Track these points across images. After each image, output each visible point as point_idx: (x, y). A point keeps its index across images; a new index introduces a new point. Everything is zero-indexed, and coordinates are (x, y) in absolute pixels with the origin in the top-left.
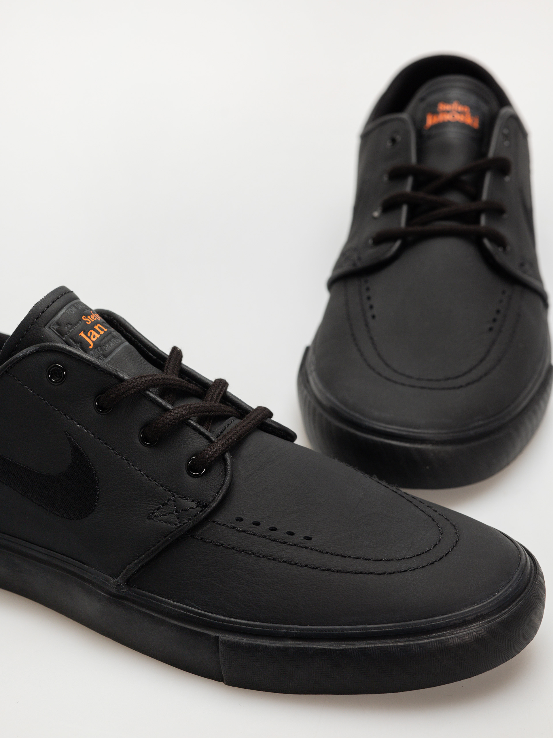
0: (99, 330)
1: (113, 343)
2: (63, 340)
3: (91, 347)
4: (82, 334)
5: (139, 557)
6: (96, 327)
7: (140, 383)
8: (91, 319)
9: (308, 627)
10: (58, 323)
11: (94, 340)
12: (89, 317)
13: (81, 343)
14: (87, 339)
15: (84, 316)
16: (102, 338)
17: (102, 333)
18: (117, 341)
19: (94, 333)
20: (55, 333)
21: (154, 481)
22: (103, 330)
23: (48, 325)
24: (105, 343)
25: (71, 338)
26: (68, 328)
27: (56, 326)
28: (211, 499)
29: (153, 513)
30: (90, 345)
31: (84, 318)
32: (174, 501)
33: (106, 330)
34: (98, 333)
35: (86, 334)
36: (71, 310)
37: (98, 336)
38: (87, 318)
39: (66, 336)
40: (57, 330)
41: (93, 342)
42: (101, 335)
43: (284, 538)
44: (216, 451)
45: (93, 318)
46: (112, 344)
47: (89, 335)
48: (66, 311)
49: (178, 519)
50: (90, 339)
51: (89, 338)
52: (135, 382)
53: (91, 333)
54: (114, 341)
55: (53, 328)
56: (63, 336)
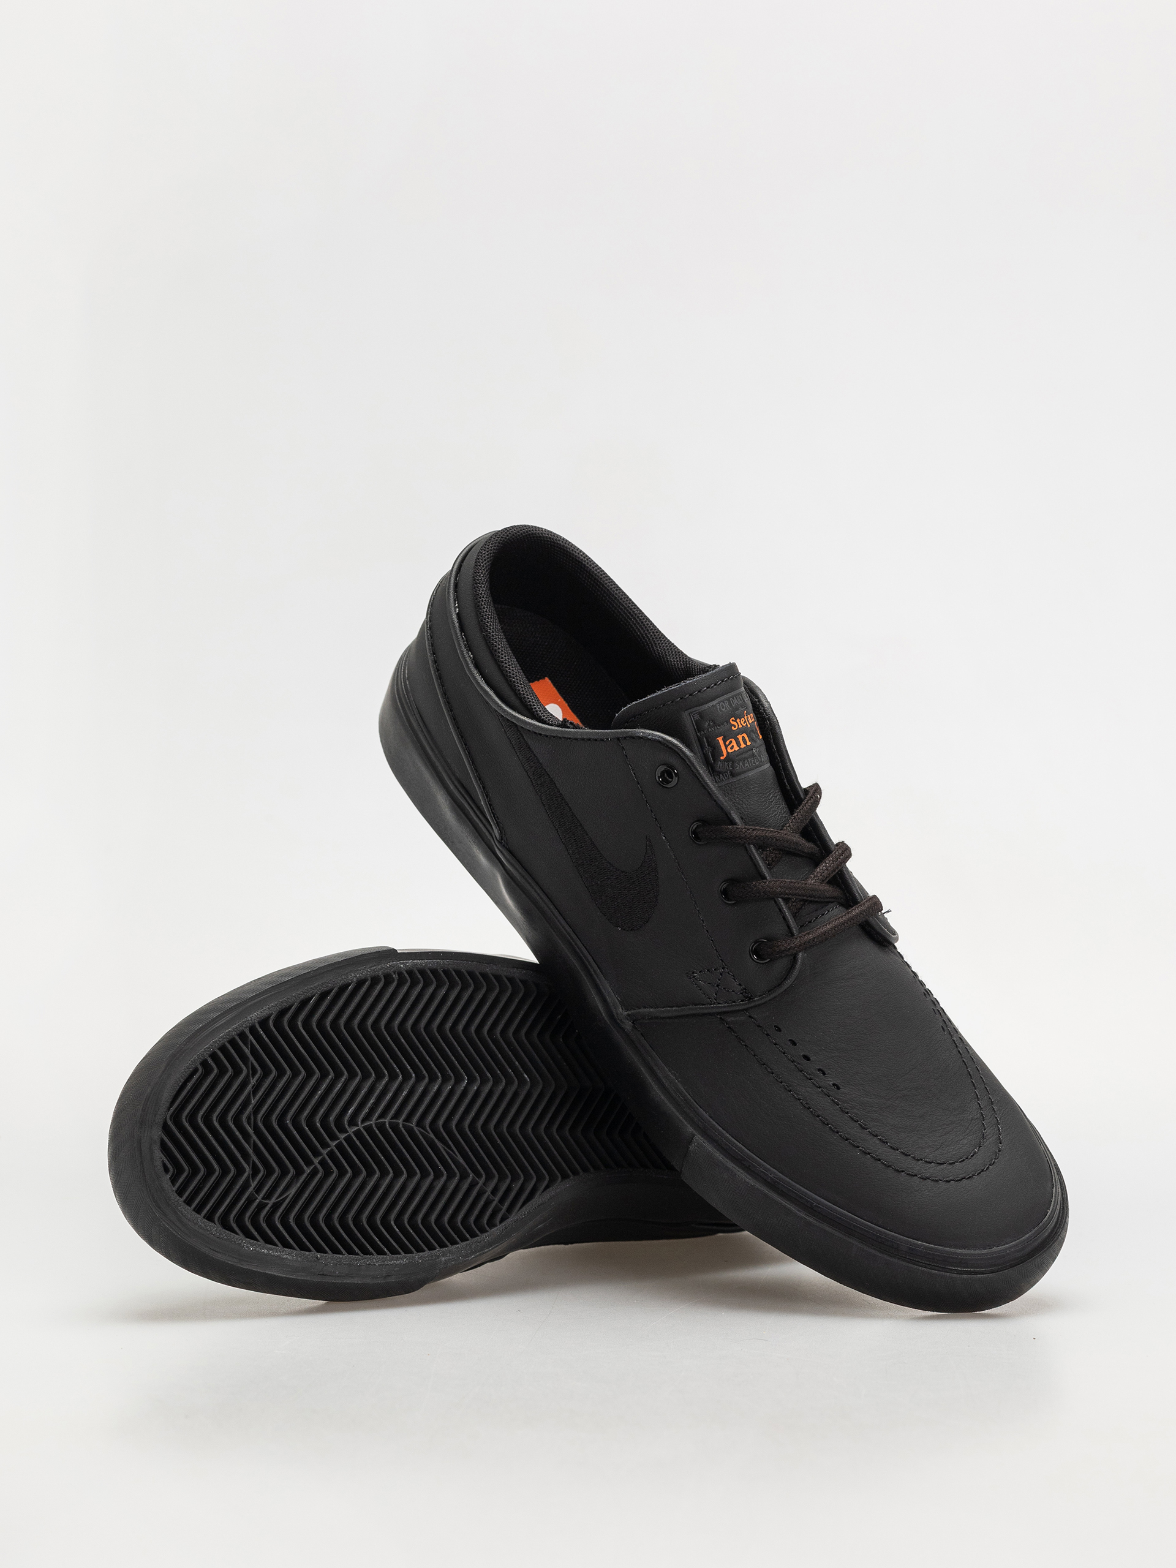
0: (741, 742)
1: (749, 764)
2: (697, 736)
3: (722, 758)
4: (720, 739)
5: (657, 1007)
6: (740, 737)
7: (748, 836)
8: (740, 724)
9: (787, 1179)
10: (700, 714)
11: (730, 751)
12: (738, 720)
13: (714, 748)
14: (723, 748)
15: (733, 718)
16: (742, 752)
17: (743, 746)
18: (754, 763)
19: (734, 743)
20: (693, 724)
21: (712, 940)
22: (745, 743)
23: (689, 711)
24: (740, 760)
25: (706, 738)
26: (709, 725)
27: (697, 717)
28: (759, 994)
29: (693, 973)
30: (723, 756)
31: (733, 720)
32: (721, 974)
33: (749, 743)
34: (738, 744)
35: (725, 741)
36: (722, 705)
37: (736, 748)
38: (735, 721)
39: (702, 732)
40: (696, 722)
41: (728, 752)
42: (740, 748)
43: (813, 1073)
44: (789, 949)
45: (742, 723)
46: (747, 765)
47: (727, 743)
48: (716, 704)
49: (716, 995)
50: (726, 749)
51: (726, 747)
52: (744, 833)
53: (731, 742)
54: (751, 762)
55: (693, 717)
56: (699, 731)
